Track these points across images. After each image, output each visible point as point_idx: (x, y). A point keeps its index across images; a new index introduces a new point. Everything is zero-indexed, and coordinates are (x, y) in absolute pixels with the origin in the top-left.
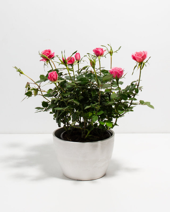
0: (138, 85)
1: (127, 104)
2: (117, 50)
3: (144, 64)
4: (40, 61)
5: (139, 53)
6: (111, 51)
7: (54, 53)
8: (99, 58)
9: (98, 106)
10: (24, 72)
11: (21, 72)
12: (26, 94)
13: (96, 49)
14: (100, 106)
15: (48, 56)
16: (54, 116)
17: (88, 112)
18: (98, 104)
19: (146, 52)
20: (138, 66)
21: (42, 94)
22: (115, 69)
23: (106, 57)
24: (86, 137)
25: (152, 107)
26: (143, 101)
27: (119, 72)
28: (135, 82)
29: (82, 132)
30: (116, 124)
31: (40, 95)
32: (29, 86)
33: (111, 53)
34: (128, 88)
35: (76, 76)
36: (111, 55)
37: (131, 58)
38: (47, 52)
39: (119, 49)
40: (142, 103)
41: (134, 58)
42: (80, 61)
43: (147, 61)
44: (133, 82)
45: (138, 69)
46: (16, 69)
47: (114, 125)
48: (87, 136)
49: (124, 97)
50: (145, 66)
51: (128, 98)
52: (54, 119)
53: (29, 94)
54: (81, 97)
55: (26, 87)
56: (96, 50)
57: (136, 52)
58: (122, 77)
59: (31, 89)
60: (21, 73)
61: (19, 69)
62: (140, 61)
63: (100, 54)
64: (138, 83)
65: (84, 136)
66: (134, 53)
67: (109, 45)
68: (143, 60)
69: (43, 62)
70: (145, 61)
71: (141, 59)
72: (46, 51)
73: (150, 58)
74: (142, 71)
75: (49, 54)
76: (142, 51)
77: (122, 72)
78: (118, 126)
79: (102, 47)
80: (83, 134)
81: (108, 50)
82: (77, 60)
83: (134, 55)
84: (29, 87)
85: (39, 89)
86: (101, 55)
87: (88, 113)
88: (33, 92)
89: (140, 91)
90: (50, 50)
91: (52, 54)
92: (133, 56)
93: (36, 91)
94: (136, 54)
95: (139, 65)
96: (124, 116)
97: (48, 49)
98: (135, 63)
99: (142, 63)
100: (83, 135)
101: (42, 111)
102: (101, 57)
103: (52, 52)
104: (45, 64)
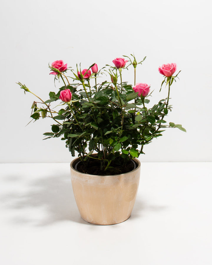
0: (166, 104)
1: (154, 126)
2: (142, 61)
3: (173, 78)
4: (50, 74)
5: (167, 66)
6: (135, 62)
7: (66, 65)
8: (120, 70)
9: (121, 131)
10: (29, 90)
11: (26, 88)
12: (32, 116)
13: (116, 59)
14: (123, 131)
15: (60, 68)
16: (66, 142)
17: (109, 138)
18: (120, 128)
19: (175, 64)
20: (166, 81)
21: (52, 115)
22: (140, 85)
23: (128, 69)
24: (106, 169)
25: (184, 130)
26: (173, 124)
27: (145, 89)
28: (163, 100)
29: (101, 163)
30: (142, 152)
31: (50, 117)
32: (36, 105)
33: (135, 65)
34: (155, 108)
35: (93, 92)
36: (135, 67)
37: (158, 72)
38: (58, 64)
39: (144, 59)
40: (172, 125)
41: (162, 72)
42: (98, 74)
43: (177, 75)
44: (161, 101)
45: (166, 85)
46: (21, 85)
47: (140, 154)
48: (107, 167)
49: (151, 120)
50: (174, 81)
51: (156, 121)
52: (67, 147)
53: (36, 116)
54: (100, 120)
55: (32, 108)
56: (117, 61)
57: (164, 65)
58: (149, 94)
59: (38, 109)
60: (27, 90)
61: (23, 85)
62: (169, 75)
63: (121, 66)
64: (166, 102)
65: (104, 168)
66: (161, 66)
67: (132, 55)
68: (172, 74)
69: (53, 76)
70: (174, 75)
71: (170, 73)
72: (57, 62)
73: (180, 72)
74: (171, 87)
75: (61, 66)
76: (170, 63)
77: (148, 89)
78: (144, 154)
79: (123, 58)
80: (103, 165)
81: (131, 61)
82: (93, 72)
83: (162, 69)
84: (36, 107)
85: (48, 110)
86: (123, 66)
87: (108, 140)
88: (41, 113)
89: (169, 111)
90: (62, 61)
91: (65, 66)
92: (160, 69)
93: (45, 112)
94: (164, 67)
95: (168, 80)
96: (152, 142)
97: (59, 60)
98: (162, 78)
99: (170, 78)
100: (102, 167)
101: (52, 137)
102: (122, 69)
103: (64, 63)
104: (55, 78)
